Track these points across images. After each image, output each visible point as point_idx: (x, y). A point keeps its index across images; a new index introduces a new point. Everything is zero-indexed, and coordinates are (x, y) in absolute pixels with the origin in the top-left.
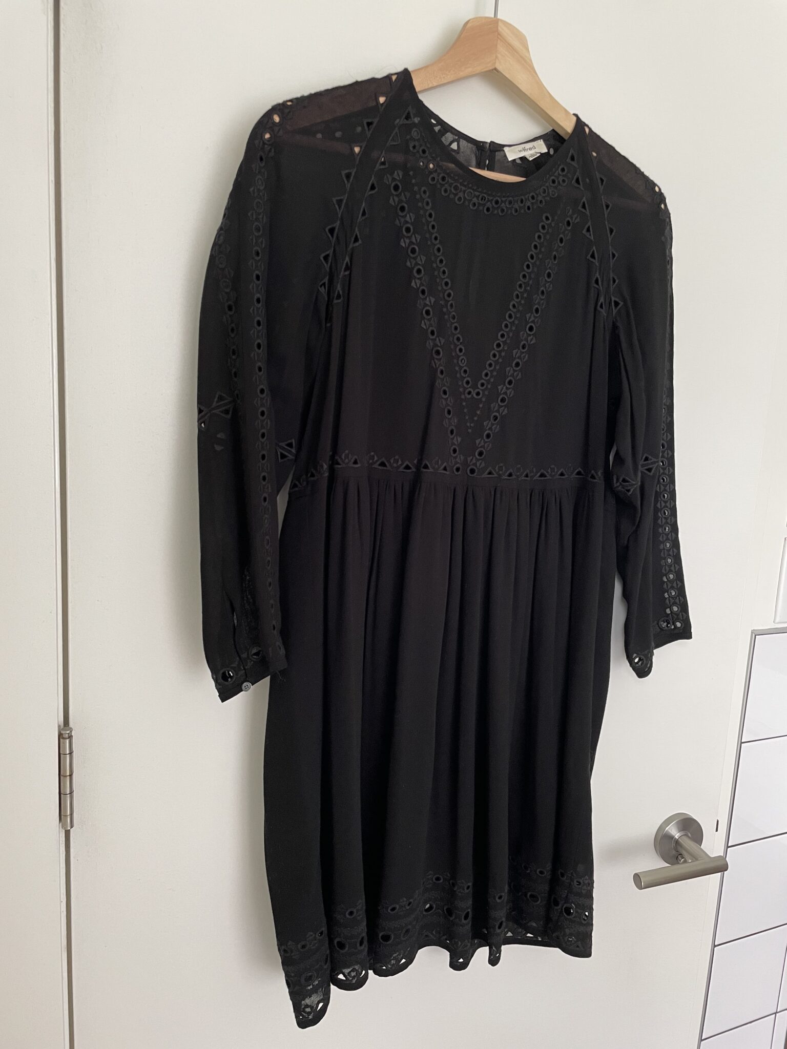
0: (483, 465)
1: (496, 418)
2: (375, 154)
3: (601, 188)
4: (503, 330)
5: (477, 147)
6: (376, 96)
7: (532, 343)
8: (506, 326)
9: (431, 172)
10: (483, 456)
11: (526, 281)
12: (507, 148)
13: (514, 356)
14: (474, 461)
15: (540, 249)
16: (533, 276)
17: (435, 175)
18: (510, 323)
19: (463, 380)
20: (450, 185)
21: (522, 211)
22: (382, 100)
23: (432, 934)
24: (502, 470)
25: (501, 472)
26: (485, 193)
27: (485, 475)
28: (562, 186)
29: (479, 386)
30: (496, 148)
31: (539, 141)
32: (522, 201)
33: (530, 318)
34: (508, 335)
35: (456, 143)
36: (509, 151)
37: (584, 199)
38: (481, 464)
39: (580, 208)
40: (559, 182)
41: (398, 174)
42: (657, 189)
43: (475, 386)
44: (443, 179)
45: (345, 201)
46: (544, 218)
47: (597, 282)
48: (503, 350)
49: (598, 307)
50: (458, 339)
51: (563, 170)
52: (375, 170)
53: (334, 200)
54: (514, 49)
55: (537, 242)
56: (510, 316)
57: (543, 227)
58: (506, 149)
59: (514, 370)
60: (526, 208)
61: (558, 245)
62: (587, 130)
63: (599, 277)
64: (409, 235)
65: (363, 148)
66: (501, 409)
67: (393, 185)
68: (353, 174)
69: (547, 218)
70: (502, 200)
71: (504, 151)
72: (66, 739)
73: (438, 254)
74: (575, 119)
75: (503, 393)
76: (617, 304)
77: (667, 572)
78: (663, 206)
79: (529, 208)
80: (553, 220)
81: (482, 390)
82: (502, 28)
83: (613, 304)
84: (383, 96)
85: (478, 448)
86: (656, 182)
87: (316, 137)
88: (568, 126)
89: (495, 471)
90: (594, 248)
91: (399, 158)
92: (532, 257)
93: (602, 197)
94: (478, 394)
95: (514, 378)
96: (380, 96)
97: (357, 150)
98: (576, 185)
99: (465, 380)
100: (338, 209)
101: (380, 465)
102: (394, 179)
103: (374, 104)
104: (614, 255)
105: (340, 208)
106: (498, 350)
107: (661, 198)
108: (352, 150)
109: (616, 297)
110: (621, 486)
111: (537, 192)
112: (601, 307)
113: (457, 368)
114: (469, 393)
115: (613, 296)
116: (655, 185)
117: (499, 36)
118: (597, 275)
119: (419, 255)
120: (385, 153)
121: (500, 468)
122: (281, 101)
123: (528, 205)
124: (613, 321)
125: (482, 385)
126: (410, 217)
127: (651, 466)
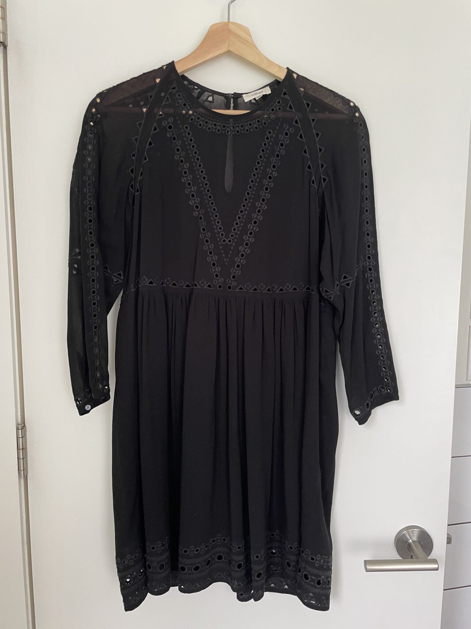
0: (236, 284)
1: (243, 255)
2: (155, 111)
3: (308, 109)
4: (244, 202)
5: (225, 97)
6: (154, 79)
7: (265, 209)
8: (246, 200)
9: (190, 115)
10: (235, 278)
11: (257, 172)
12: (245, 95)
13: (253, 217)
14: (230, 282)
15: (266, 152)
16: (262, 168)
17: (193, 117)
18: (248, 197)
19: (220, 233)
20: (203, 121)
21: (252, 130)
22: (158, 81)
23: (223, 574)
24: (249, 287)
25: (248, 288)
26: (224, 123)
27: (237, 290)
28: (278, 112)
29: (230, 236)
30: (237, 96)
31: (267, 87)
32: (250, 125)
33: (262, 194)
34: (247, 205)
35: (211, 97)
36: (245, 97)
37: (296, 117)
38: (234, 284)
39: (294, 123)
40: (276, 110)
41: (171, 120)
42: (352, 104)
43: (227, 237)
44: (198, 118)
45: (139, 139)
46: (267, 133)
47: (309, 167)
48: (245, 214)
49: (311, 184)
50: (214, 210)
51: (279, 102)
52: (156, 119)
53: (133, 139)
54: (240, 37)
55: (264, 147)
56: (248, 194)
57: (267, 138)
58: (243, 95)
59: (253, 226)
60: (255, 128)
61: (280, 148)
62: (295, 76)
63: (310, 164)
64: (179, 153)
65: (148, 108)
66: (246, 250)
67: (168, 126)
68: (143, 123)
69: (270, 132)
70: (236, 126)
71: (242, 97)
72: (20, 429)
73: (198, 162)
74: (286, 70)
75: (247, 240)
76: (324, 180)
77: (380, 354)
78: (357, 114)
79: (256, 128)
80: (274, 133)
81: (232, 239)
82: (231, 27)
83: (322, 180)
84: (158, 78)
85: (232, 274)
86: (351, 99)
87: (128, 106)
88: (282, 76)
89: (244, 287)
90: (306, 147)
91: (172, 111)
92: (261, 157)
93: (309, 115)
94: (230, 241)
95: (254, 231)
96: (156, 79)
97: (145, 110)
98: (290, 110)
99: (221, 233)
100: (136, 143)
101: (173, 285)
102: (168, 123)
103: (154, 83)
104: (321, 150)
105: (137, 142)
106: (242, 214)
107: (356, 109)
108: (142, 111)
109: (324, 175)
110: (326, 296)
111: (261, 118)
112: (313, 182)
113: (215, 227)
114: (224, 241)
115: (322, 175)
116: (349, 101)
117: (230, 32)
118: (309, 163)
119: (185, 163)
120: (162, 109)
121: (248, 286)
122: (101, 91)
123: (255, 126)
124: (323, 190)
125: (232, 236)
126: (179, 143)
127: (348, 282)
